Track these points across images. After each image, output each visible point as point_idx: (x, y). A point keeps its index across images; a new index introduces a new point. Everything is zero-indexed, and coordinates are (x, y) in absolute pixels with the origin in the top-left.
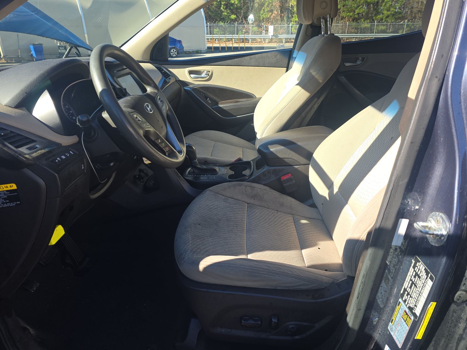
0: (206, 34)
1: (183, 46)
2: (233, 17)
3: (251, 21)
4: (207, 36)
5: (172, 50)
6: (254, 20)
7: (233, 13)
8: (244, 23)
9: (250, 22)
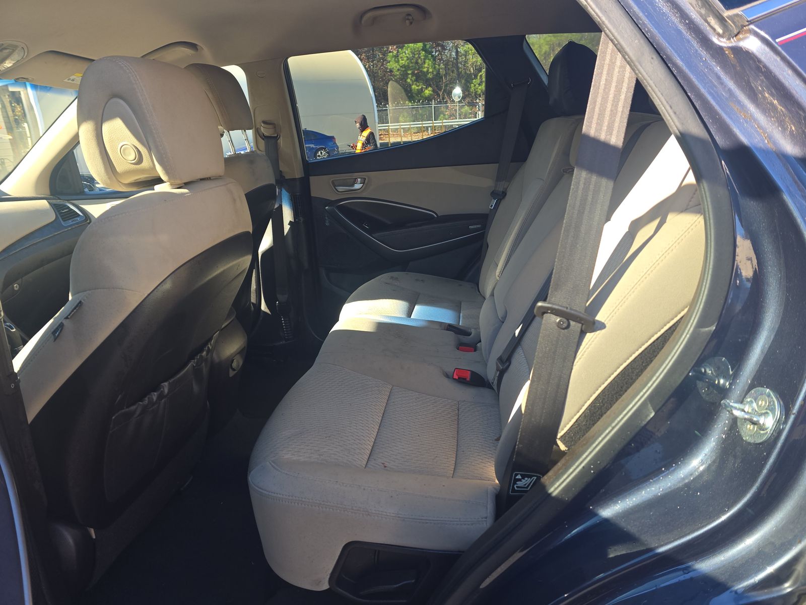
0: (377, 124)
1: (338, 144)
2: (428, 92)
3: (457, 97)
4: (379, 127)
5: (319, 152)
6: (461, 95)
7: (428, 85)
8: (446, 102)
9: (457, 99)
